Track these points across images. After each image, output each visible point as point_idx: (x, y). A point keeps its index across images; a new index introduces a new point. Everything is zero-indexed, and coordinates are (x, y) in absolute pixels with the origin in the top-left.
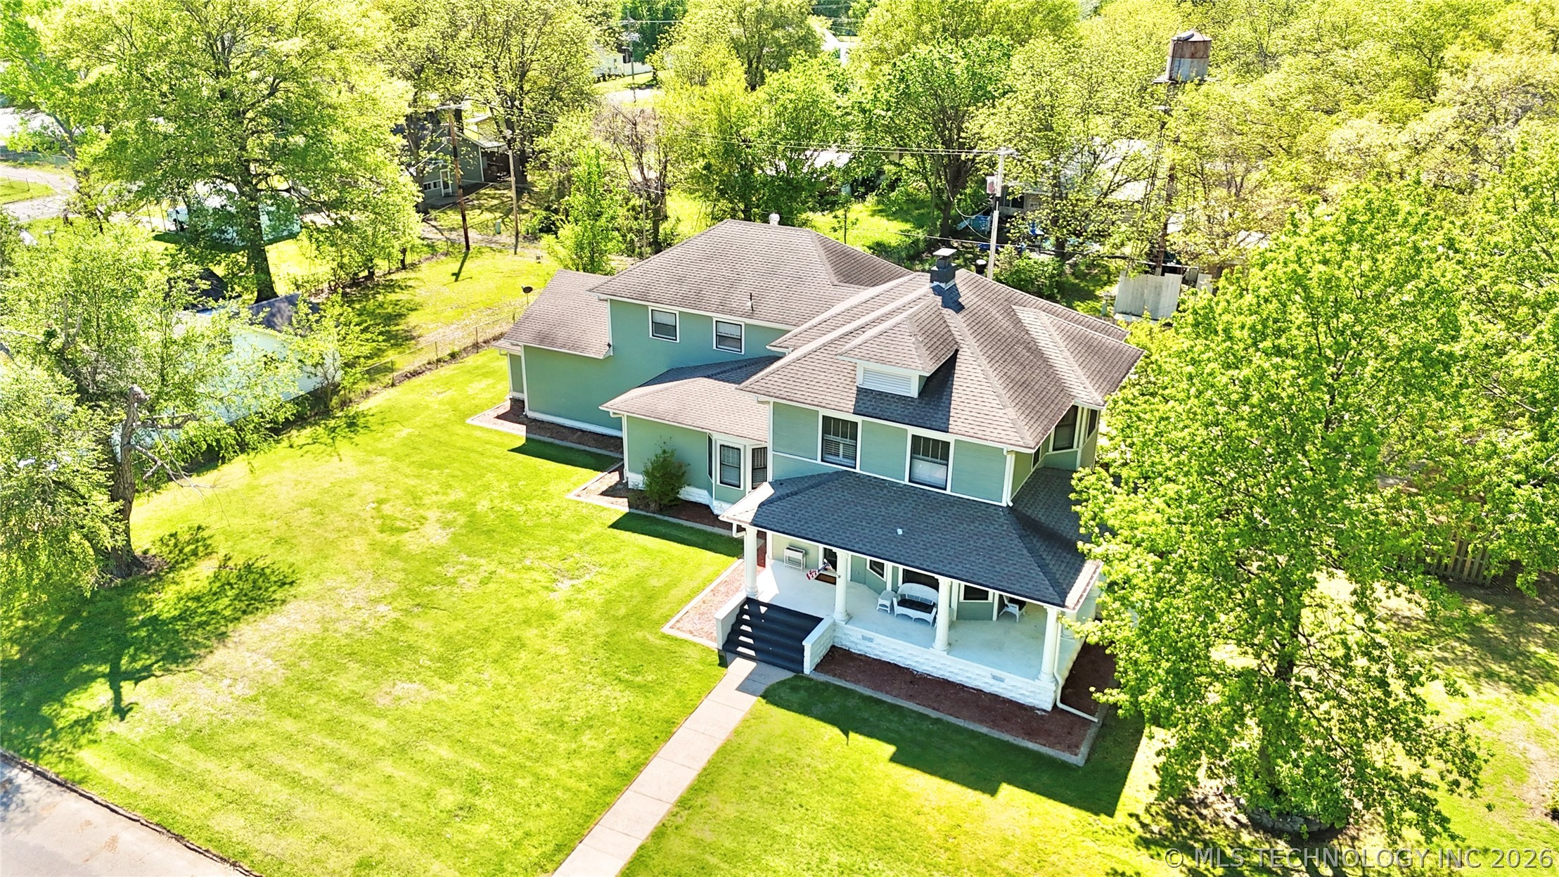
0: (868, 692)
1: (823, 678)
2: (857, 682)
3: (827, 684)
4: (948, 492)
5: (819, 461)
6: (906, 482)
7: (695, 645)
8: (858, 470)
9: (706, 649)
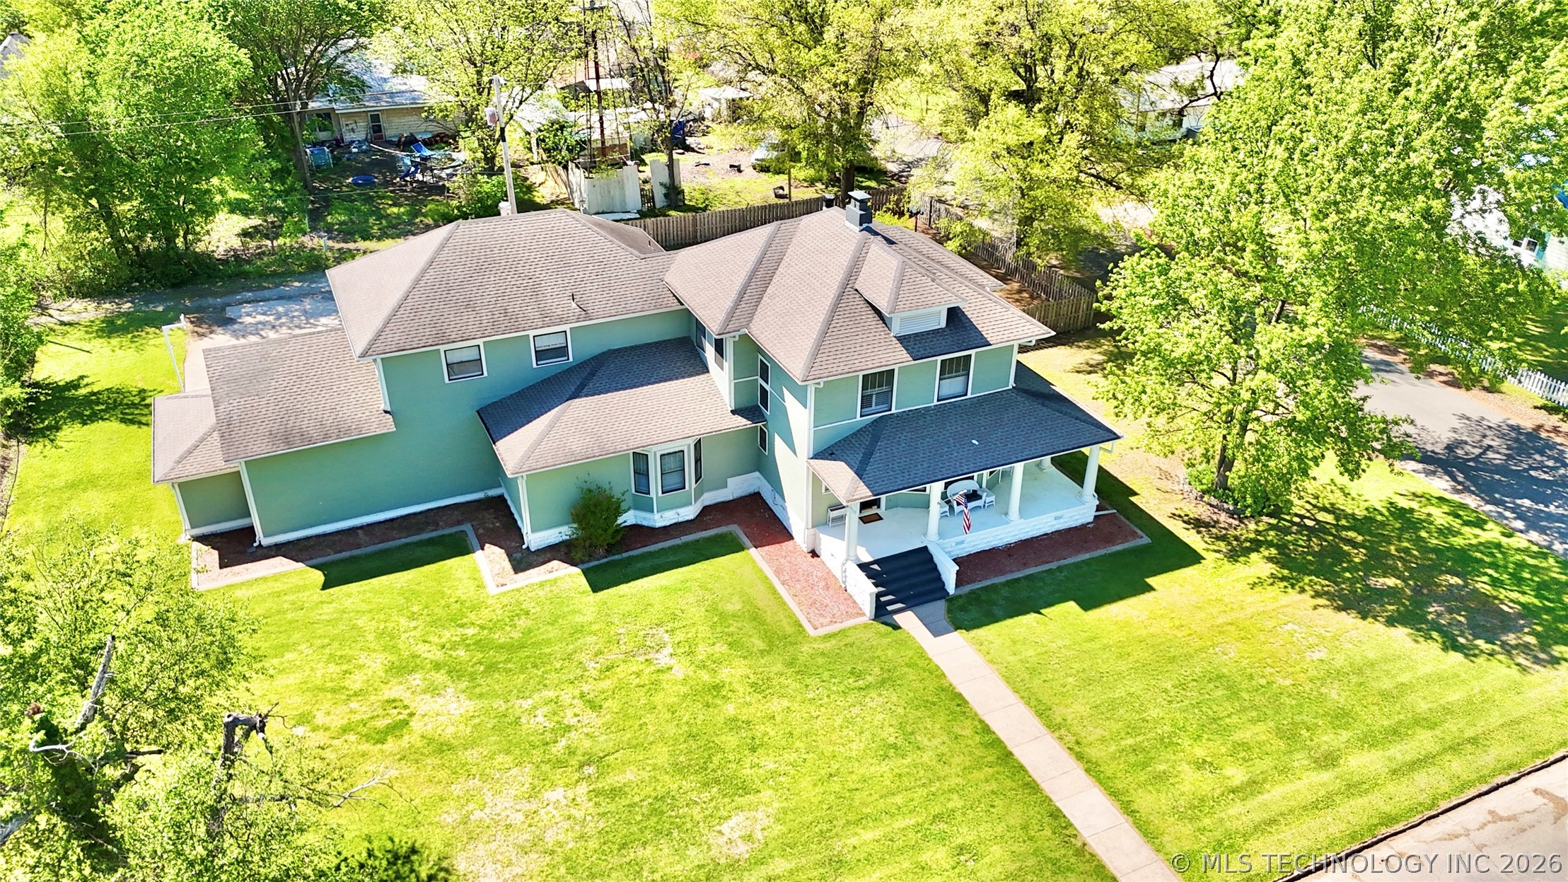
0: (1002, 579)
1: (966, 589)
2: (985, 578)
3: (972, 592)
4: (969, 396)
5: (859, 418)
6: (936, 403)
7: (855, 628)
8: (894, 411)
9: (865, 626)
